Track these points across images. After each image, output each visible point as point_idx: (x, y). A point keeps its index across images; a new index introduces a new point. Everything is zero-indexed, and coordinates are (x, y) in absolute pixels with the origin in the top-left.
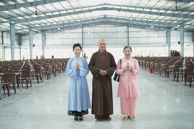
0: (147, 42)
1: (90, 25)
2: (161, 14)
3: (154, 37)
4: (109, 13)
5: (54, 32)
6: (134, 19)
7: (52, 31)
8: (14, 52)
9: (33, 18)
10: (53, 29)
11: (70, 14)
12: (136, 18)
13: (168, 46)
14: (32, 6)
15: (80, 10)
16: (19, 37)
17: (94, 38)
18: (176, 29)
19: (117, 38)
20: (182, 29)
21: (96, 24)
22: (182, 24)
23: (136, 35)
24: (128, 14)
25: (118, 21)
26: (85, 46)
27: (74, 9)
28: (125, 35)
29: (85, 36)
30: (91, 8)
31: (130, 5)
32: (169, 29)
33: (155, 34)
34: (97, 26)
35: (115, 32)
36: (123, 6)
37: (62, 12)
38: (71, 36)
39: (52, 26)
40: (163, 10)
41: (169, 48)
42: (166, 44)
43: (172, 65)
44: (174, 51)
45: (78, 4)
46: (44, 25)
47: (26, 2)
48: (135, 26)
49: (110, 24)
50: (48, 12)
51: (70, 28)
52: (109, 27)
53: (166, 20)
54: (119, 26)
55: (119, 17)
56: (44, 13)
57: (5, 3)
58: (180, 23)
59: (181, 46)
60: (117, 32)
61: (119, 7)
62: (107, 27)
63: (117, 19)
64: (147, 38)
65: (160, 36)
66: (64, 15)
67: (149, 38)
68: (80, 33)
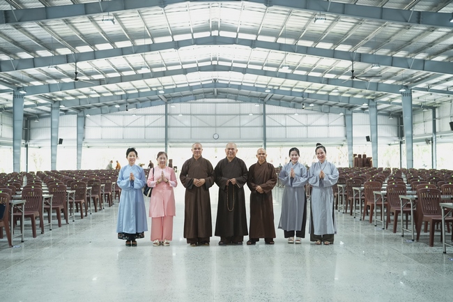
0: (305, 136)
1: (183, 99)
2: (328, 81)
3: (318, 126)
4: (223, 76)
5: (103, 112)
6: (276, 88)
7: (99, 109)
8: (20, 155)
9: (64, 83)
10: (104, 107)
11: (143, 76)
12: (279, 87)
13: (349, 145)
14: (68, 62)
15: (164, 69)
16: (26, 121)
17: (191, 127)
18: (363, 109)
19: (240, 127)
20: (374, 110)
21: (196, 96)
22: (373, 100)
23: (282, 120)
24: (263, 80)
25: (243, 91)
26: (171, 144)
27: (151, 67)
28: (259, 121)
29: (172, 121)
30: (185, 67)
31: (266, 62)
32: (349, 110)
33: (321, 119)
34: (197, 101)
35: (237, 115)
36: (251, 63)
37: (125, 73)
38: (142, 121)
39: (101, 100)
40: (331, 72)
41: (349, 150)
42: (344, 141)
43: (360, 186)
44: (360, 156)
45: (160, 58)
46: (85, 97)
47: (57, 54)
48: (279, 102)
49: (226, 98)
50: (97, 73)
51: (138, 103)
52: (224, 103)
53: (342, 93)
54: (245, 101)
55: (243, 84)
56: (88, 74)
57: (12, 56)
58: (369, 99)
59: (373, 146)
60: (240, 115)
61: (244, 66)
62: (220, 103)
63: (240, 87)
64: (305, 128)
65: (332, 124)
66: (130, 79)
67: (309, 128)
68: (161, 114)
